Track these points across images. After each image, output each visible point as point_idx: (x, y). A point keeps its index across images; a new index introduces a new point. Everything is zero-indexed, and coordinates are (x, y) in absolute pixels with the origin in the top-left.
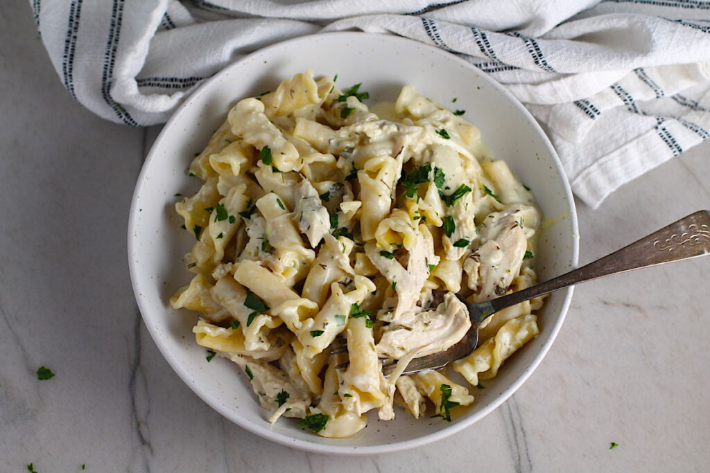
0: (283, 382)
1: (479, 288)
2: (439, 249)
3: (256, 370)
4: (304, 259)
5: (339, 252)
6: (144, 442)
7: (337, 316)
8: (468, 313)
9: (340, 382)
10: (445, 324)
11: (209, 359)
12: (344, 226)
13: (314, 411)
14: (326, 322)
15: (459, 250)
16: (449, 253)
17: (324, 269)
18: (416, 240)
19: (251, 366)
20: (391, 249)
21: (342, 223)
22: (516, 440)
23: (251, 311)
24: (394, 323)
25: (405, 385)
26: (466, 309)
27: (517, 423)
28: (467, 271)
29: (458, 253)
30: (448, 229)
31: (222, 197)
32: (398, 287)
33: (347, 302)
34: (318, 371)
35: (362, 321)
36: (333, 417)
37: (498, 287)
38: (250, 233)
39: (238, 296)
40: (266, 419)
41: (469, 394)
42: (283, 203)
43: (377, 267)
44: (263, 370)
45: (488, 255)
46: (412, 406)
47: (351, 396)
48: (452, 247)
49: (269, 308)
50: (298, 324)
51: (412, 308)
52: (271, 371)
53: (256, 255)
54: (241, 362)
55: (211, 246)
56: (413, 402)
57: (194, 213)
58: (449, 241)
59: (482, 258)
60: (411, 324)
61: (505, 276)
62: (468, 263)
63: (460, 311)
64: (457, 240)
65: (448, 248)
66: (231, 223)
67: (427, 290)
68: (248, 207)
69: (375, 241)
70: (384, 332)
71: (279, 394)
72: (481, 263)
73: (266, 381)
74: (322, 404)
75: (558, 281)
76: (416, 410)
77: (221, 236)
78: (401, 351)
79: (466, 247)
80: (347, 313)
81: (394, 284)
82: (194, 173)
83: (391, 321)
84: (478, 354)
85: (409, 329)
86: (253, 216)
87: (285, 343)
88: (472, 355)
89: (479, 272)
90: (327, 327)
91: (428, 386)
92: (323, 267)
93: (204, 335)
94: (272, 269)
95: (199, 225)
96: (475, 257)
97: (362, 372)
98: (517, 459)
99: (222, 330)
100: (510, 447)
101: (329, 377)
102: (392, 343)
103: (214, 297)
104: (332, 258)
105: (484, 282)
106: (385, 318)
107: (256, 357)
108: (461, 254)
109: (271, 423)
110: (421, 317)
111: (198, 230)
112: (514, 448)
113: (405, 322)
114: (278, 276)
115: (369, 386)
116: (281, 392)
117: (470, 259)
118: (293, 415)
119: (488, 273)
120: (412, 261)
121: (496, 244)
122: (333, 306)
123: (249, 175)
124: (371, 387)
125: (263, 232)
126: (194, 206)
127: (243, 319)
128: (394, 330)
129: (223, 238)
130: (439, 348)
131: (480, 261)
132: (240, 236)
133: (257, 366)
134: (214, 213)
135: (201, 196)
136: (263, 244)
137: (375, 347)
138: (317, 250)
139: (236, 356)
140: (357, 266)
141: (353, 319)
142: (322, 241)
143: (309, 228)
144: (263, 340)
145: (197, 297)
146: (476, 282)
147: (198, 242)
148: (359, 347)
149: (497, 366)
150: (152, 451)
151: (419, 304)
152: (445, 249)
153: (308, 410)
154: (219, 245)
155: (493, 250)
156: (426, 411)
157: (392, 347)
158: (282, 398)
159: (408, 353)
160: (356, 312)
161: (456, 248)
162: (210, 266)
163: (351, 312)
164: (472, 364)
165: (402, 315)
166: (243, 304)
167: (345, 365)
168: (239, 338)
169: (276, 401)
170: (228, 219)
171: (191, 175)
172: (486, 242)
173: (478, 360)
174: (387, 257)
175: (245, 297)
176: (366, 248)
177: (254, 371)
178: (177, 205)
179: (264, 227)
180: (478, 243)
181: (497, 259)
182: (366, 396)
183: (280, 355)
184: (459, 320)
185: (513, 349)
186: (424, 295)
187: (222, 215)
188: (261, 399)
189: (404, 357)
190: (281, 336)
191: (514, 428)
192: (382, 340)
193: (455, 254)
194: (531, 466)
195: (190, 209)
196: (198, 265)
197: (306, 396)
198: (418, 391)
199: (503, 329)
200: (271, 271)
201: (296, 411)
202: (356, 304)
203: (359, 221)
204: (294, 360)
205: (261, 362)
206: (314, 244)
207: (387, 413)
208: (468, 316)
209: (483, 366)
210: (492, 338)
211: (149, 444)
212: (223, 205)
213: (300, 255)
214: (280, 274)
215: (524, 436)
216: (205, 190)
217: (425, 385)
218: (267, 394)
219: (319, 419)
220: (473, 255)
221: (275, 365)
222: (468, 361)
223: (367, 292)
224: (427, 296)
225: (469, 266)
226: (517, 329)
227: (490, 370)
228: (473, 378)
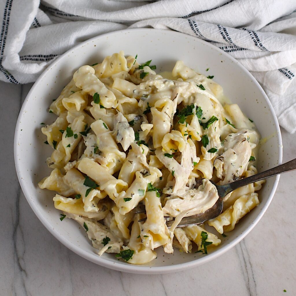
0: (107, 232)
1: (223, 177)
2: (199, 154)
3: (90, 225)
4: (119, 158)
5: (140, 153)
6: (21, 269)
7: (139, 190)
8: (217, 191)
9: (141, 230)
10: (203, 197)
11: (61, 219)
12: (143, 139)
13: (125, 248)
14: (133, 193)
15: (211, 154)
16: (205, 156)
17: (132, 163)
18: (186, 146)
19: (87, 223)
20: (171, 152)
21: (142, 138)
22: (246, 269)
23: (88, 188)
24: (173, 195)
25: (180, 234)
26: (216, 188)
27: (247, 259)
28: (216, 167)
29: (211, 157)
30: (205, 142)
31: (70, 124)
32: (176, 174)
33: (145, 182)
34: (128, 225)
35: (154, 193)
36: (137, 251)
37: (235, 176)
38: (87, 144)
39: (80, 180)
40: (96, 253)
41: (218, 239)
42: (106, 126)
43: (163, 163)
44: (94, 225)
45: (229, 157)
46: (184, 246)
47: (148, 237)
48: (207, 153)
49: (99, 186)
50: (116, 195)
51: (183, 187)
52: (99, 226)
53: (91, 156)
54: (81, 220)
55: (63, 152)
56: (184, 243)
57: (53, 133)
58: (205, 150)
59: (225, 159)
60: (184, 196)
61: (239, 169)
62: (216, 162)
63: (212, 188)
64: (210, 149)
65: (204, 153)
66: (75, 138)
67: (192, 177)
68: (85, 129)
69: (161, 148)
70: (167, 200)
71: (104, 239)
72: (224, 162)
73: (96, 231)
74: (130, 244)
75: (270, 172)
76: (186, 247)
77: (69, 146)
78: (177, 212)
79: (215, 153)
80: (145, 189)
81: (173, 172)
82: (52, 111)
83: (171, 194)
84: (223, 216)
85: (182, 198)
86: (88, 135)
87: (107, 209)
88: (220, 216)
89: (223, 167)
90: (133, 196)
91: (193, 234)
92: (131, 162)
93: (60, 202)
94: (101, 163)
95: (56, 140)
96: (221, 158)
97: (155, 222)
98: (247, 281)
99: (71, 199)
100: (243, 273)
101: (134, 228)
102: (172, 206)
103: (65, 182)
104: (136, 157)
105: (226, 173)
106: (168, 192)
107: (91, 217)
108: (213, 157)
109: (99, 255)
110: (189, 192)
111: (55, 144)
112: (246, 274)
113: (180, 195)
114: (104, 167)
115: (158, 230)
116: (105, 238)
117: (218, 160)
118: (113, 252)
119: (228, 167)
120: (183, 159)
121: (233, 151)
122: (137, 184)
123: (86, 111)
124: (160, 231)
125: (95, 143)
126: (52, 129)
127: (83, 193)
128: (173, 199)
129: (70, 147)
130: (200, 211)
131: (224, 161)
132: (80, 146)
133: (90, 223)
134: (65, 133)
135: (57, 123)
136: (95, 149)
137: (162, 209)
138: (127, 153)
139: (78, 216)
140: (150, 163)
141: (149, 192)
142: (130, 148)
143: (122, 139)
144: (95, 205)
145: (55, 182)
146: (221, 173)
147: (55, 150)
148: (152, 208)
149: (234, 222)
150: (26, 275)
151: (187, 185)
152: (203, 153)
153: (122, 248)
154: (68, 151)
155: (231, 154)
156: (192, 250)
157: (172, 209)
158: (106, 241)
159: (181, 213)
160: (150, 188)
161: (210, 153)
162: (62, 164)
163: (147, 188)
164: (220, 221)
165: (178, 191)
166: (83, 184)
167: (144, 220)
168: (81, 204)
169: (102, 243)
170: (74, 136)
171: (51, 112)
172: (227, 150)
173: (223, 219)
174: (168, 157)
175: (84, 180)
176: (156, 152)
177: (89, 226)
178: (43, 129)
179: (95, 140)
180: (223, 151)
181: (234, 159)
182: (157, 237)
183: (104, 216)
184: (211, 194)
185: (244, 213)
186: (191, 180)
187: (70, 134)
188: (93, 242)
189: (179, 215)
190: (105, 205)
191: (245, 262)
192: (166, 205)
193: (209, 157)
194: (256, 285)
195: (50, 131)
196: (55, 163)
197: (120, 240)
198: (187, 237)
199: (238, 200)
200: (100, 164)
201: (114, 248)
202: (150, 184)
203: (152, 137)
204: (113, 219)
205: (93, 220)
206: (126, 149)
207: (169, 249)
208: (217, 193)
209: (227, 222)
210: (231, 206)
211: (25, 271)
212: (70, 128)
213: (117, 155)
214: (105, 166)
215: (251, 267)
216: (59, 120)
217: (191, 233)
218: (97, 239)
219: (128, 253)
220: (220, 157)
221: (101, 222)
222: (217, 220)
223: (157, 177)
224: (192, 181)
225: (217, 164)
226: (246, 201)
227: (230, 225)
228: (220, 230)
